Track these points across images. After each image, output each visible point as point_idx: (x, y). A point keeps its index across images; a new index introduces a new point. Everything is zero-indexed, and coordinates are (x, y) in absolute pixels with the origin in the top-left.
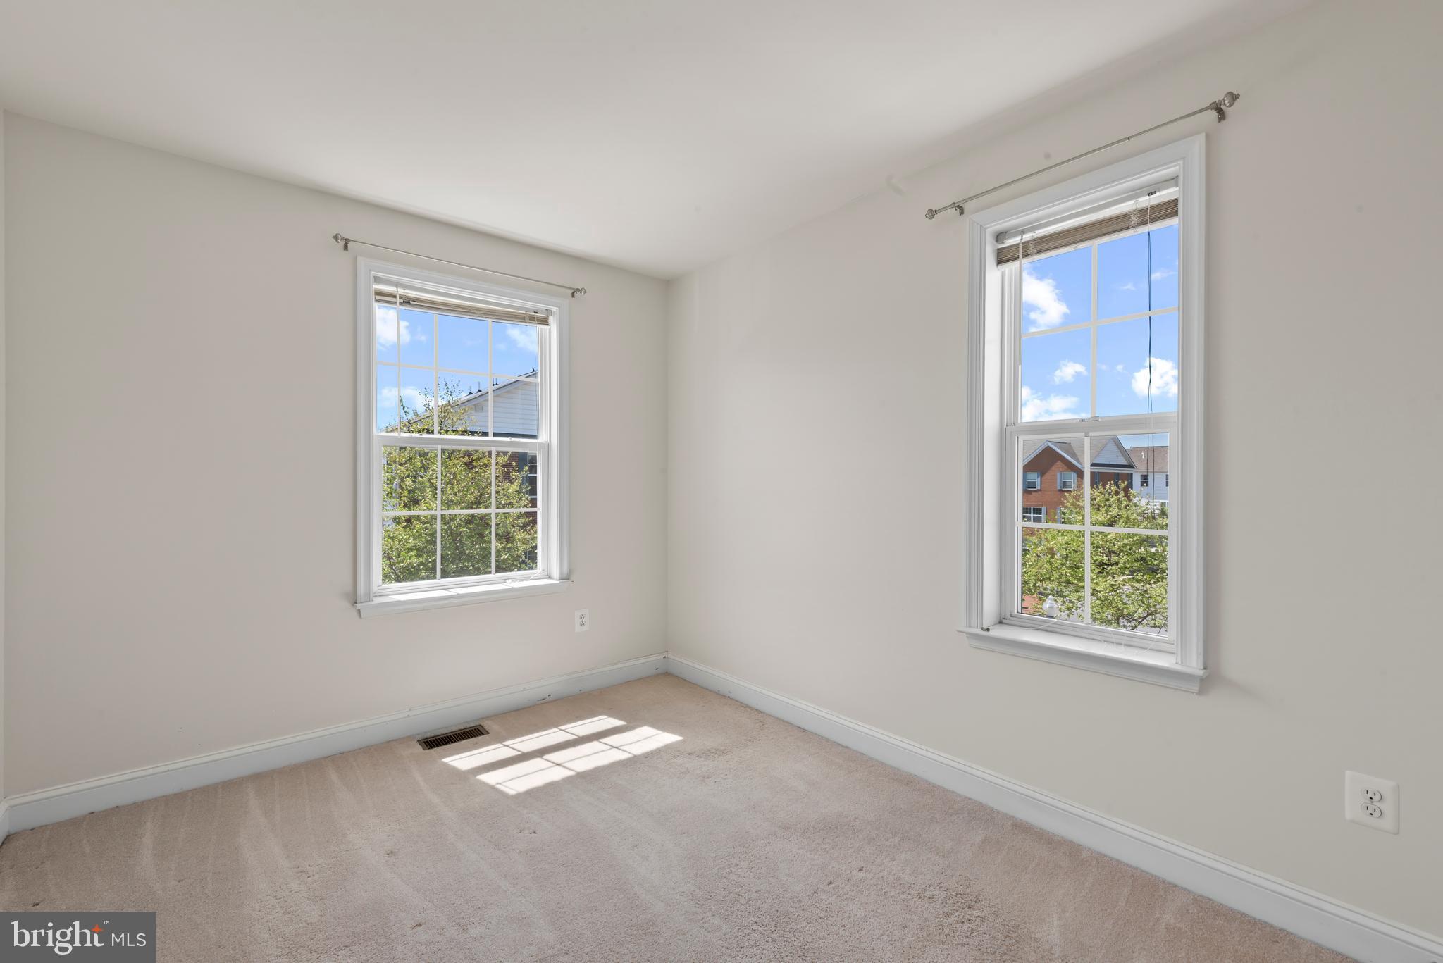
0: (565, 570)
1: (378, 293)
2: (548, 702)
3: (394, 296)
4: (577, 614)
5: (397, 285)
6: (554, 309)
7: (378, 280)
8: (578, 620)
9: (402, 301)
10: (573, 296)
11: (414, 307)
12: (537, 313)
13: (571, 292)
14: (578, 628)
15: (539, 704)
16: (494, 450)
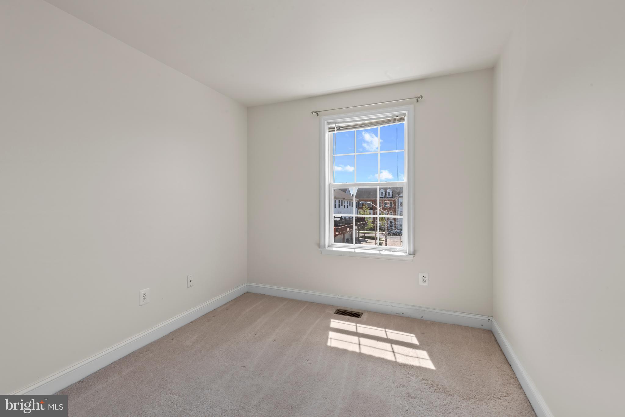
0: (412, 250)
1: (330, 128)
2: (401, 317)
3: (334, 128)
4: (420, 276)
5: (335, 123)
6: (406, 112)
7: (329, 123)
8: (421, 279)
9: (337, 129)
10: (417, 101)
11: (342, 130)
12: (397, 117)
13: (416, 100)
14: (421, 283)
15: (396, 316)
16: (378, 187)
